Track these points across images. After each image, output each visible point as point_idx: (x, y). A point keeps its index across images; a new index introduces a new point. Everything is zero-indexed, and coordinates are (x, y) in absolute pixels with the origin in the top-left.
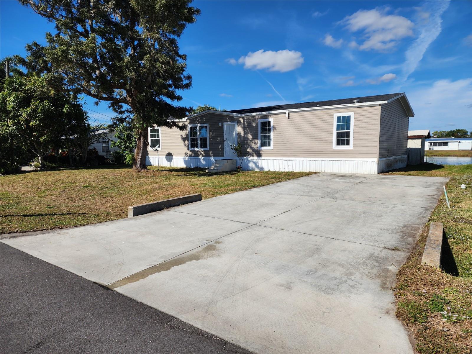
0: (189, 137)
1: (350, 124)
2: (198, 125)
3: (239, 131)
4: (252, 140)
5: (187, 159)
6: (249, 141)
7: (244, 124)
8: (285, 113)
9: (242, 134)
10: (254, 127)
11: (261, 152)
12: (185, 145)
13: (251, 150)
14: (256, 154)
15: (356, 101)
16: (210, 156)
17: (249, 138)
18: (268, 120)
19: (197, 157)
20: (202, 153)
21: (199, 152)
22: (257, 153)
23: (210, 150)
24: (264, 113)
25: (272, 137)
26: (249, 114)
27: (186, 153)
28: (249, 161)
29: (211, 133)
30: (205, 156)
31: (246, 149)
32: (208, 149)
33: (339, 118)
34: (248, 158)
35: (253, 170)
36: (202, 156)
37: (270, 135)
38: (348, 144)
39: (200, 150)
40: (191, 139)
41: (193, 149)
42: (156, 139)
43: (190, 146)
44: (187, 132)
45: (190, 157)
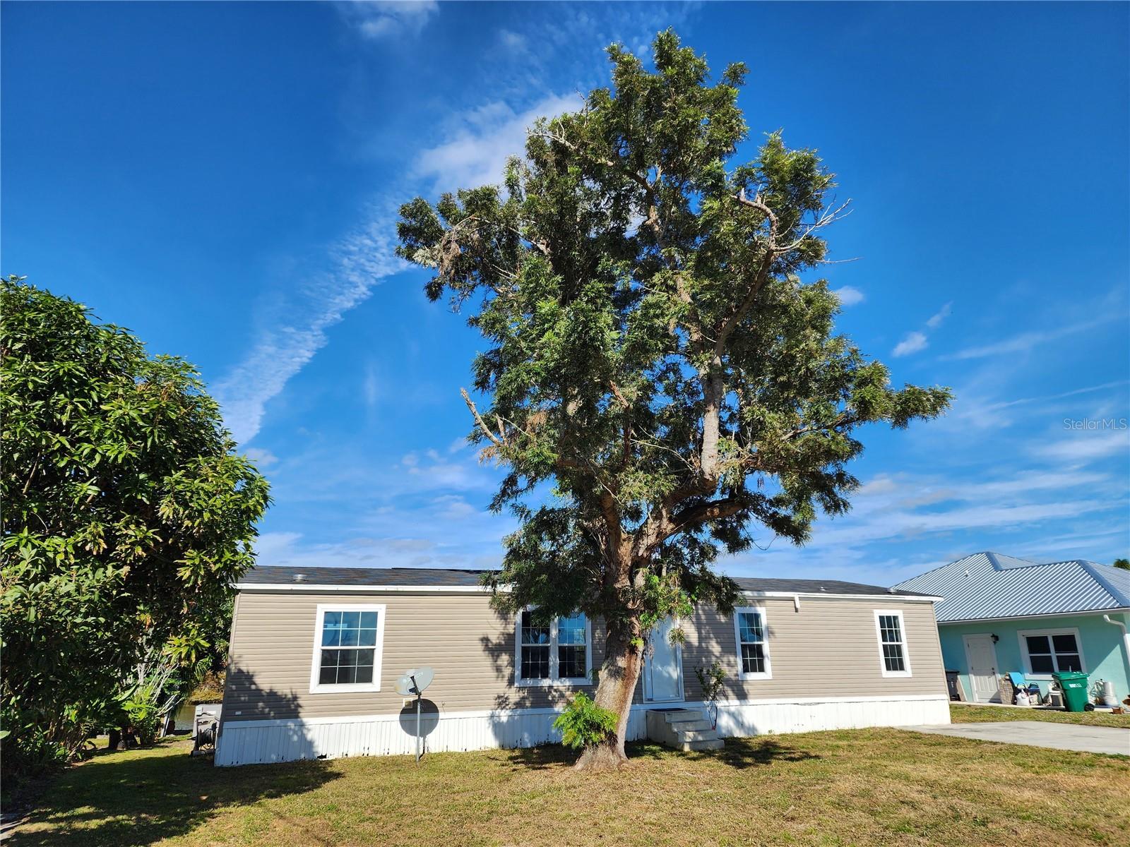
0: (519, 645)
1: (899, 631)
4: (721, 655)
5: (504, 719)
8: (792, 599)
10: (722, 623)
11: (745, 688)
12: (498, 669)
14: (733, 691)
15: (893, 590)
17: (713, 650)
18: (756, 610)
19: (547, 710)
21: (556, 691)
22: (735, 689)
23: (594, 685)
24: (748, 593)
25: (766, 649)
27: (499, 697)
28: (720, 712)
29: (598, 633)
32: (589, 680)
33: (881, 619)
35: (731, 734)
36: (565, 704)
37: (762, 645)
38: (902, 668)
39: (557, 684)
40: (525, 650)
41: (529, 682)
42: (355, 650)
43: (518, 673)
44: (511, 629)
45: (519, 711)
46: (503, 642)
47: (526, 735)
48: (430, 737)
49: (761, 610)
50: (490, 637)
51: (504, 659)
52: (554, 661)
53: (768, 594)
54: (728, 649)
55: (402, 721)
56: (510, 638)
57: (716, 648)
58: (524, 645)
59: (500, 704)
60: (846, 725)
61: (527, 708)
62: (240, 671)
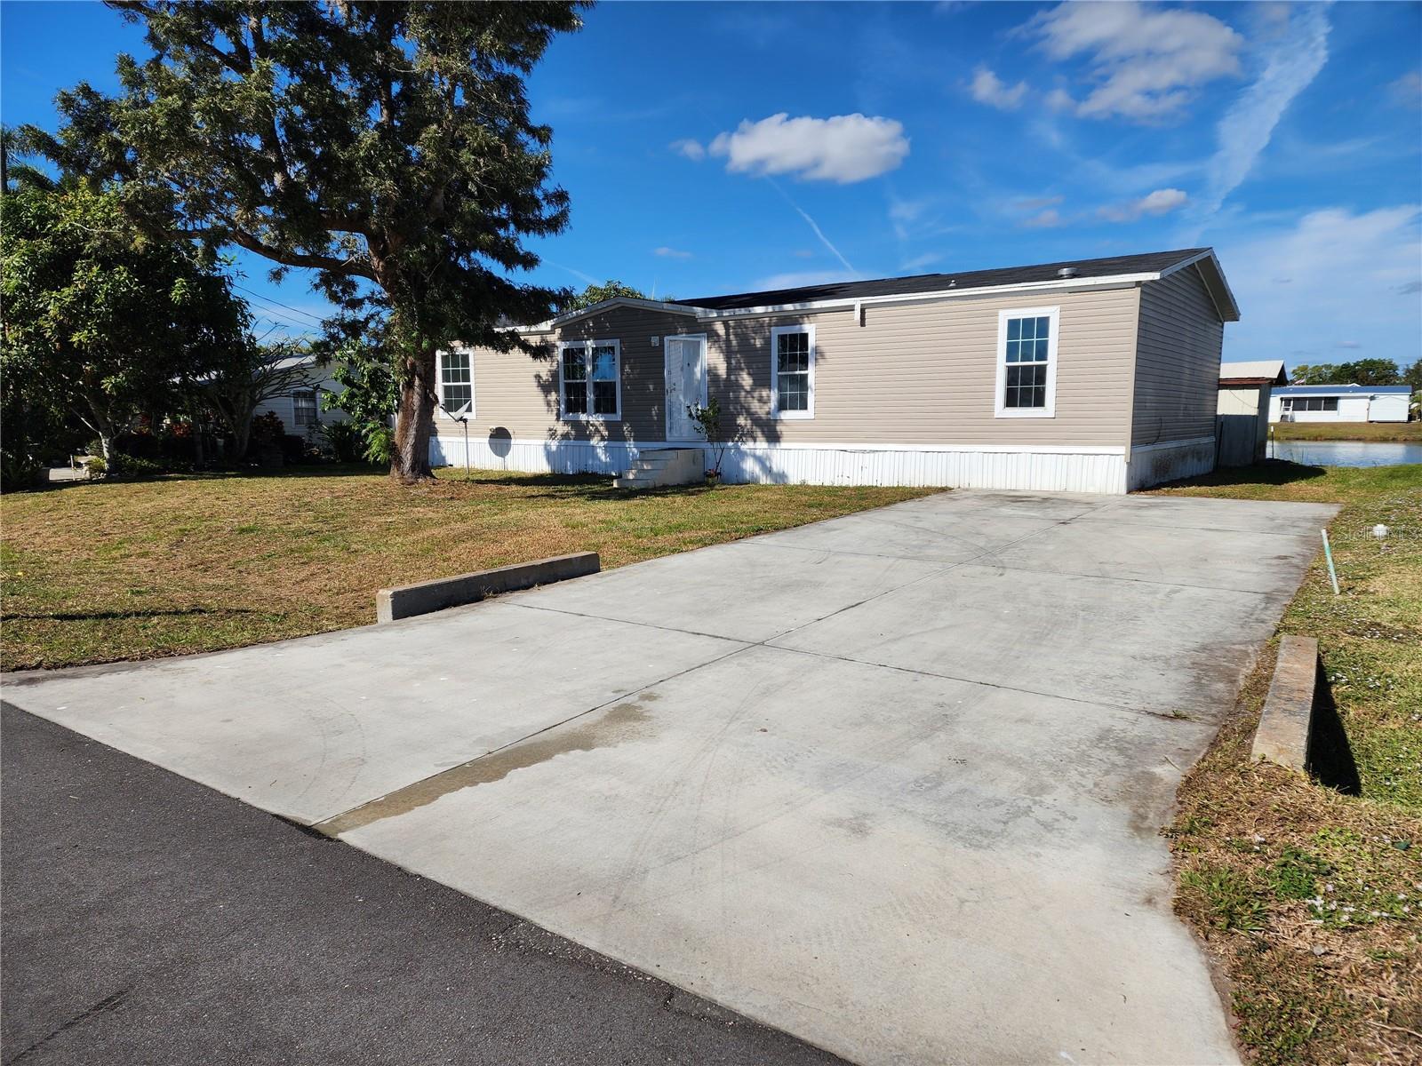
0: (562, 381)
1: (1046, 342)
2: (588, 343)
3: (711, 362)
4: (752, 389)
5: (554, 448)
6: (743, 394)
7: (728, 341)
8: (851, 309)
9: (722, 370)
10: (756, 350)
11: (778, 428)
12: (548, 404)
13: (749, 422)
14: (763, 432)
15: (1065, 271)
16: (624, 439)
17: (744, 383)
18: (801, 329)
19: (584, 443)
20: (601, 428)
21: (592, 425)
22: (766, 430)
23: (623, 421)
24: (789, 307)
25: (811, 381)
26: (743, 309)
27: (550, 430)
28: (743, 455)
29: (627, 369)
30: (610, 438)
31: (734, 417)
32: (618, 417)
33: (1013, 324)
34: (740, 443)
35: (755, 481)
36: (599, 438)
37: (807, 375)
38: (1042, 404)
39: (592, 419)
40: (568, 386)
41: (571, 416)
42: (461, 386)
43: (563, 407)
44: (557, 366)
45: (564, 442)
46: (551, 379)
48: (507, 458)
49: (809, 328)
50: (541, 374)
51: (553, 396)
52: (590, 397)
53: (817, 305)
54: (762, 381)
55: (490, 444)
56: (555, 375)
57: (746, 381)
58: (567, 381)
59: (551, 435)
61: (570, 440)
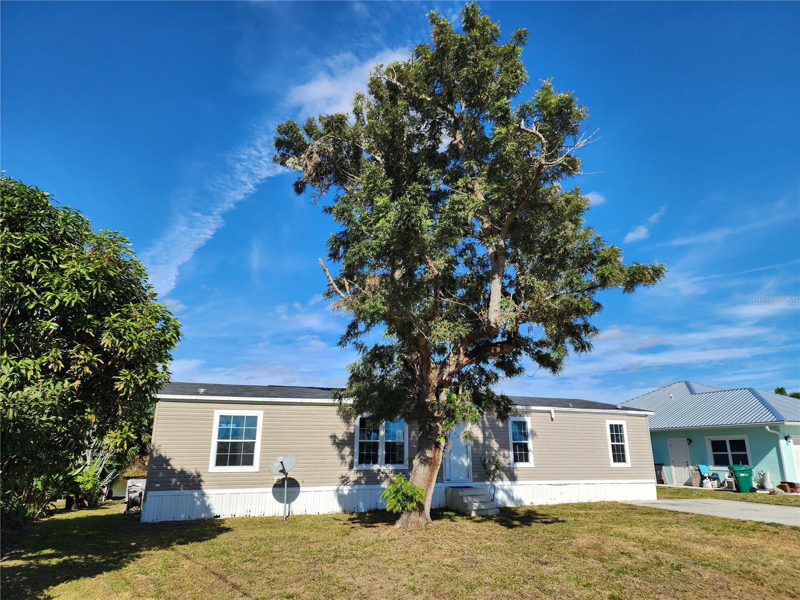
0: (357, 441)
1: (623, 435)
4: (498, 450)
5: (346, 492)
6: (493, 452)
7: (483, 422)
8: (550, 412)
9: (480, 438)
10: (500, 428)
11: (515, 473)
12: (343, 458)
18: (524, 419)
19: (376, 486)
20: (391, 475)
21: (383, 473)
22: (508, 474)
25: (530, 446)
28: (497, 489)
29: (413, 434)
32: (406, 466)
33: (611, 426)
34: (493, 482)
35: (504, 505)
36: (388, 482)
37: (528, 443)
38: (624, 461)
39: (383, 468)
40: (361, 445)
41: (364, 467)
42: (241, 443)
43: (356, 460)
44: (352, 429)
45: (356, 487)
46: (346, 439)
47: (361, 504)
48: (293, 504)
49: (528, 419)
50: (337, 435)
51: (347, 450)
52: (382, 452)
53: (533, 408)
54: (504, 446)
55: (274, 493)
56: (351, 436)
57: (495, 445)
58: (361, 441)
59: (343, 482)
60: (584, 499)
61: (362, 484)
62: (161, 456)
